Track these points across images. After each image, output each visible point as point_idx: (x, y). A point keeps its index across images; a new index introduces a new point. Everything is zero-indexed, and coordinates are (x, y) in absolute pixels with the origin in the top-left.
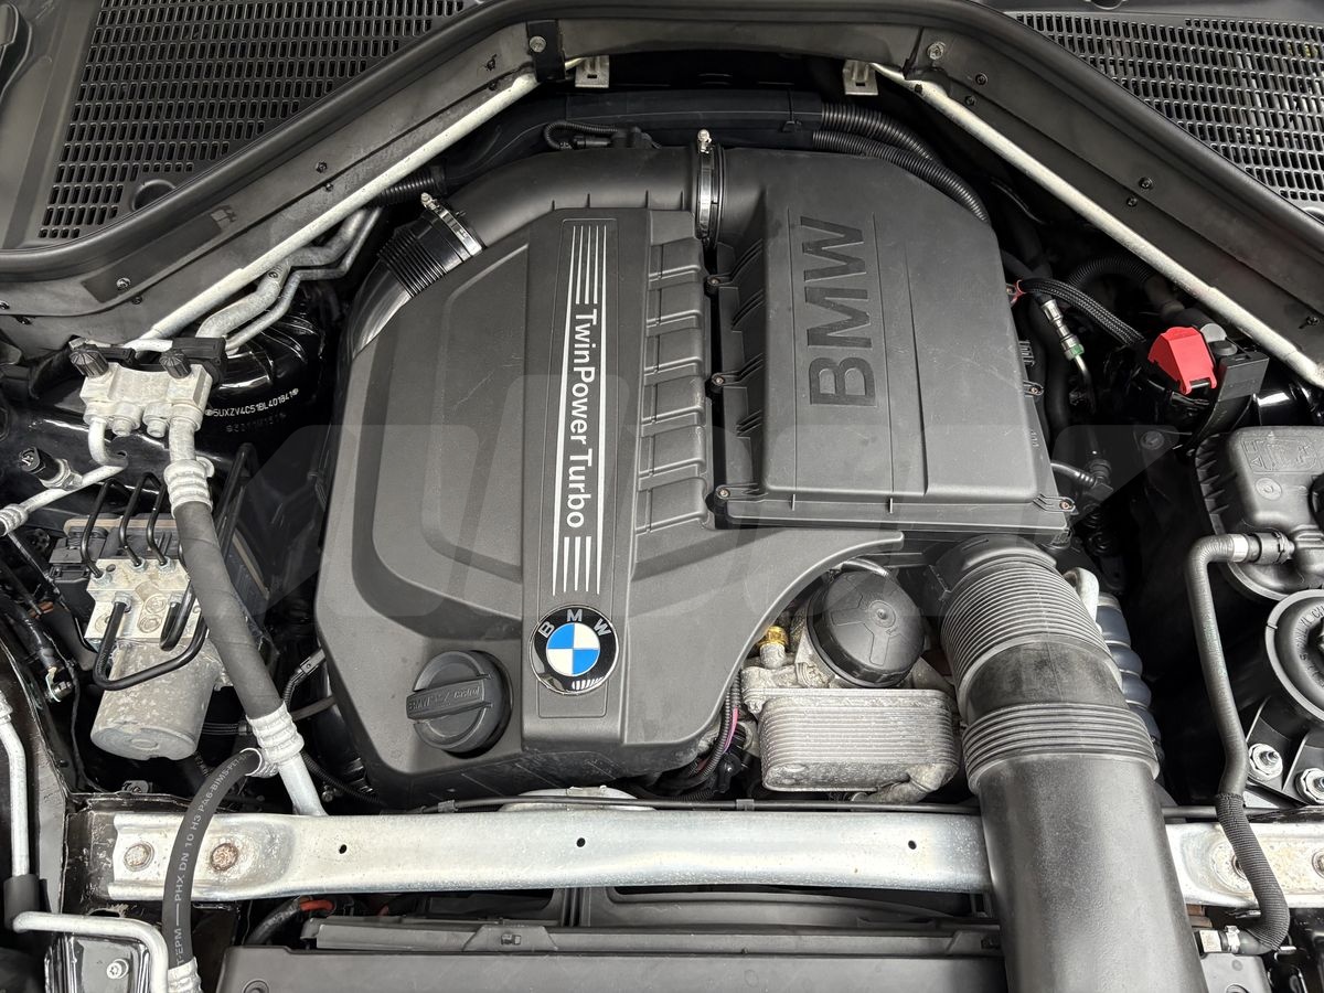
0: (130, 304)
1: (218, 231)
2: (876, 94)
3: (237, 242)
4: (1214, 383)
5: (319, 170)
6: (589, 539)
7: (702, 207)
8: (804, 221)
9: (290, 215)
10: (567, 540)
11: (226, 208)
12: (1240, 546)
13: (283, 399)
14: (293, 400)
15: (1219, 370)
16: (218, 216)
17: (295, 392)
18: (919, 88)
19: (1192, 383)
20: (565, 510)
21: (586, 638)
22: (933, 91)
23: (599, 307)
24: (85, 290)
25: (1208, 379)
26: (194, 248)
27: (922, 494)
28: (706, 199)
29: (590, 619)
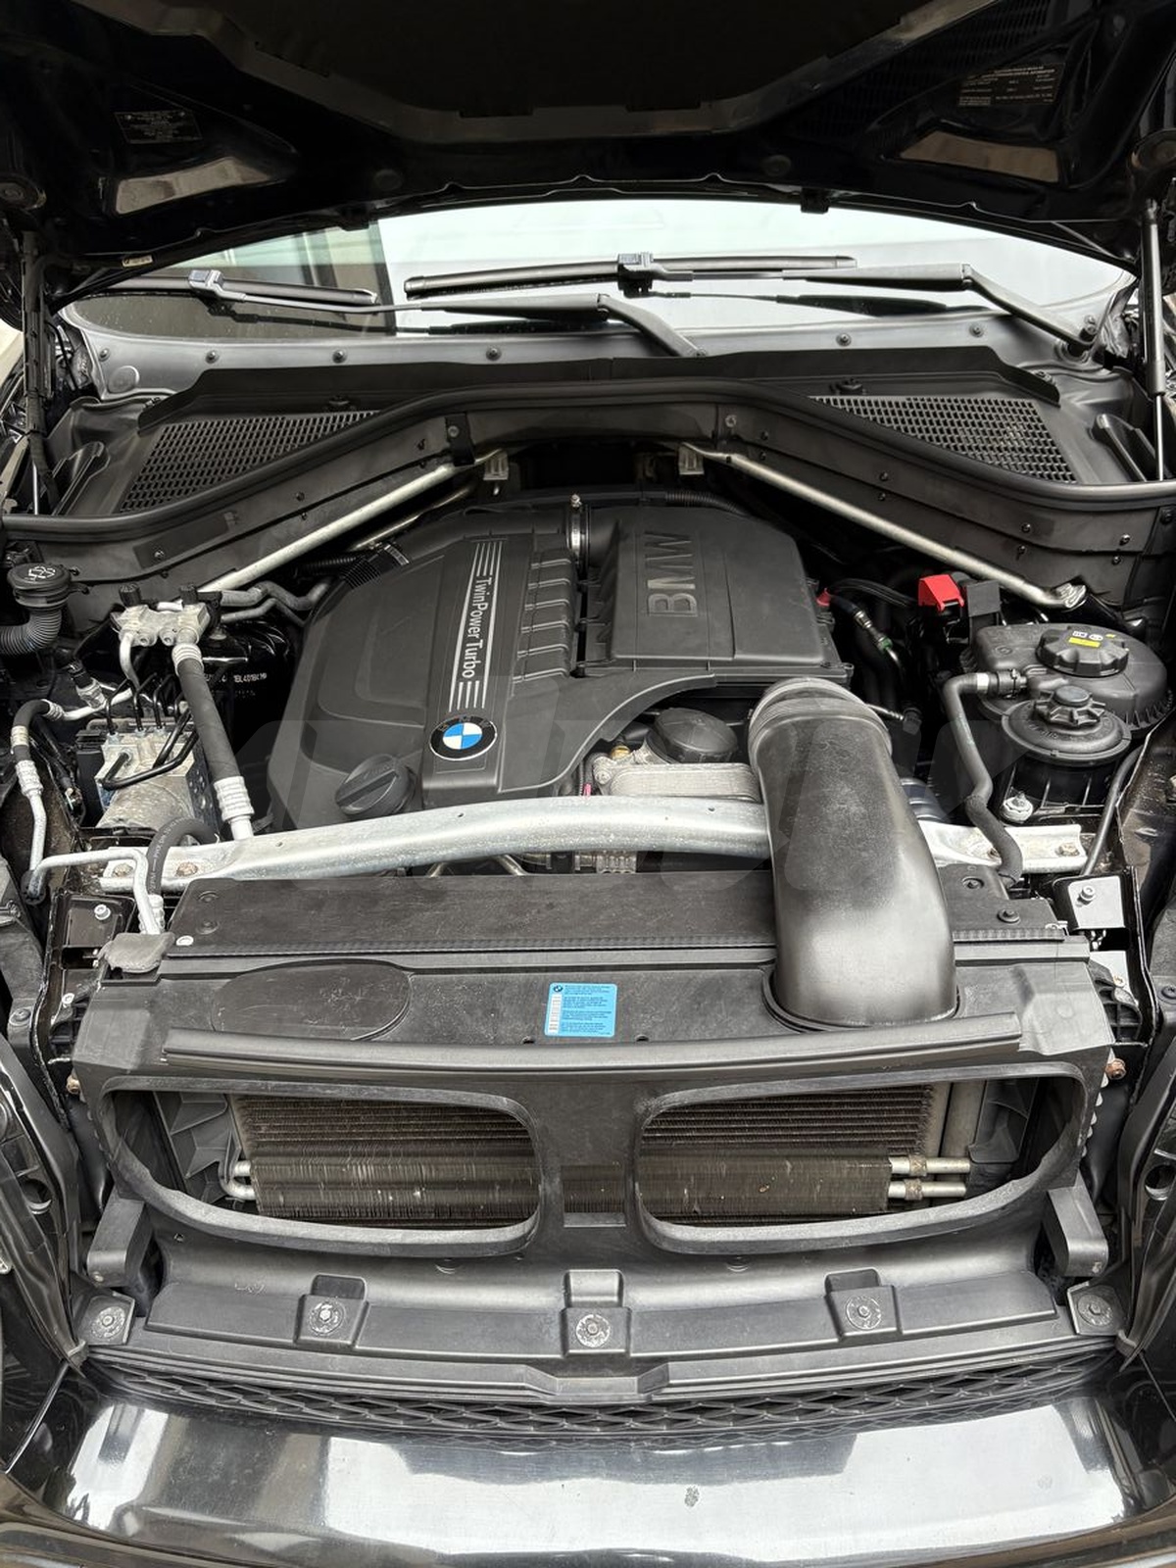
0: (159, 576)
1: (226, 529)
2: (700, 472)
3: (236, 545)
4: (962, 602)
5: (299, 498)
6: (477, 683)
7: (574, 544)
8: (647, 533)
9: (276, 532)
10: (461, 684)
11: (234, 512)
12: (982, 681)
13: (254, 678)
14: (260, 682)
15: (964, 594)
16: (228, 517)
17: (264, 676)
18: (729, 459)
19: (945, 602)
20: (461, 669)
21: (473, 730)
22: (738, 459)
23: (494, 577)
24: (134, 555)
25: (956, 600)
26: (208, 539)
27: (730, 659)
28: (576, 539)
29: (476, 721)
